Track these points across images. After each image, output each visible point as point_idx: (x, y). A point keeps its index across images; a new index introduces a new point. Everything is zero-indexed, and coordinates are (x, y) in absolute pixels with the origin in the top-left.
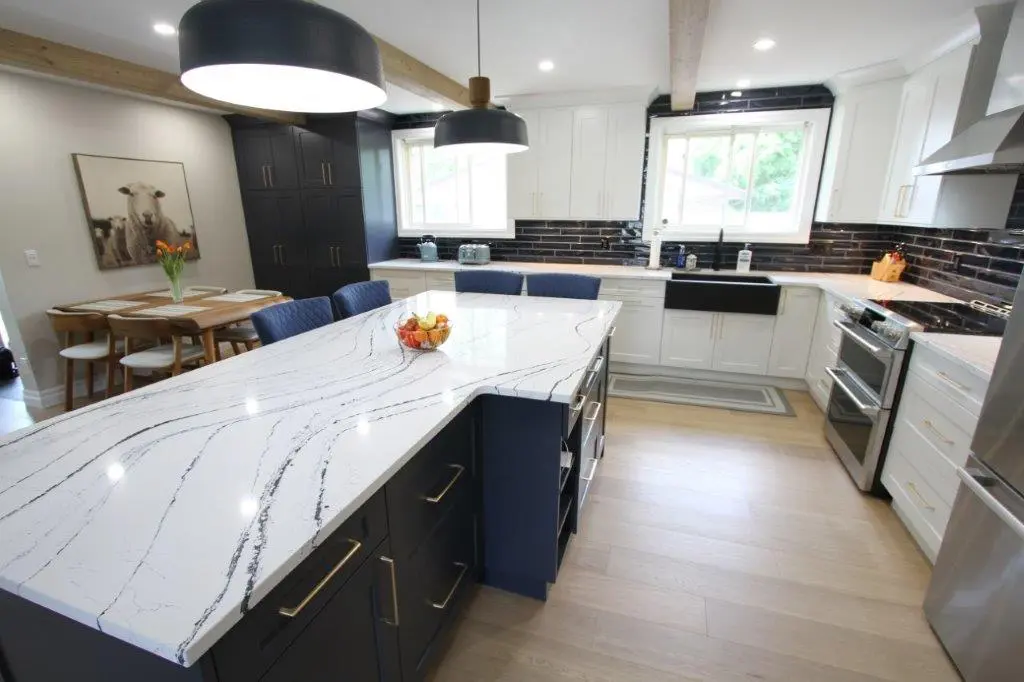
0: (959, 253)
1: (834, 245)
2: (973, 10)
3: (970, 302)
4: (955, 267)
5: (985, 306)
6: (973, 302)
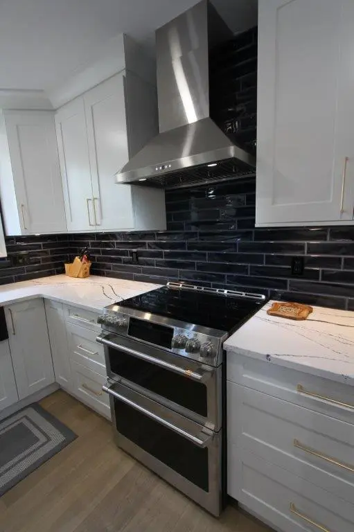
0: (134, 250)
1: (29, 255)
2: (121, 37)
3: (166, 284)
4: (135, 260)
5: (181, 286)
6: (168, 284)
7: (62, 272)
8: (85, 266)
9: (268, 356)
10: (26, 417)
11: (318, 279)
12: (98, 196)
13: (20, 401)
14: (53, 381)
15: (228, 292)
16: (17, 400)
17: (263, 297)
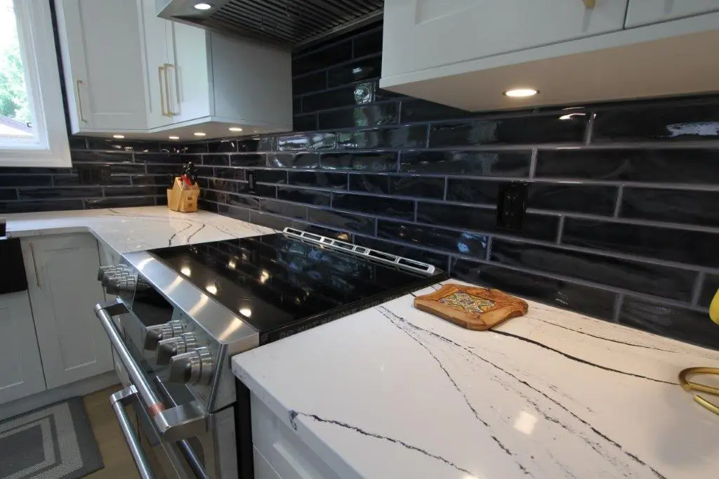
3: (282, 230)
4: (251, 186)
5: (302, 236)
6: (285, 230)
7: (163, 202)
8: (189, 193)
9: (293, 414)
10: (51, 417)
11: (552, 238)
12: (172, 62)
13: (47, 392)
14: (112, 369)
15: (372, 253)
16: (44, 389)
17: (431, 270)
